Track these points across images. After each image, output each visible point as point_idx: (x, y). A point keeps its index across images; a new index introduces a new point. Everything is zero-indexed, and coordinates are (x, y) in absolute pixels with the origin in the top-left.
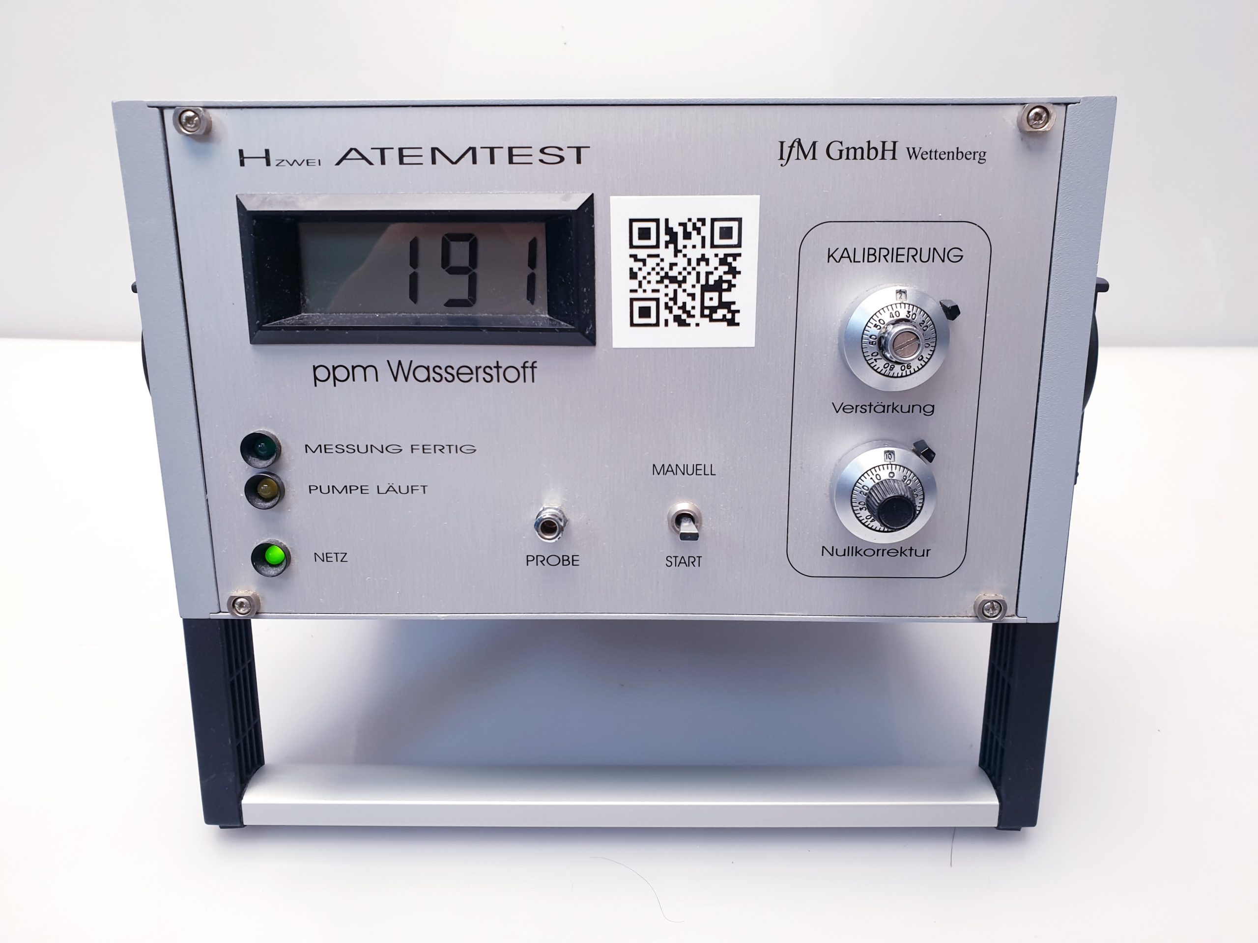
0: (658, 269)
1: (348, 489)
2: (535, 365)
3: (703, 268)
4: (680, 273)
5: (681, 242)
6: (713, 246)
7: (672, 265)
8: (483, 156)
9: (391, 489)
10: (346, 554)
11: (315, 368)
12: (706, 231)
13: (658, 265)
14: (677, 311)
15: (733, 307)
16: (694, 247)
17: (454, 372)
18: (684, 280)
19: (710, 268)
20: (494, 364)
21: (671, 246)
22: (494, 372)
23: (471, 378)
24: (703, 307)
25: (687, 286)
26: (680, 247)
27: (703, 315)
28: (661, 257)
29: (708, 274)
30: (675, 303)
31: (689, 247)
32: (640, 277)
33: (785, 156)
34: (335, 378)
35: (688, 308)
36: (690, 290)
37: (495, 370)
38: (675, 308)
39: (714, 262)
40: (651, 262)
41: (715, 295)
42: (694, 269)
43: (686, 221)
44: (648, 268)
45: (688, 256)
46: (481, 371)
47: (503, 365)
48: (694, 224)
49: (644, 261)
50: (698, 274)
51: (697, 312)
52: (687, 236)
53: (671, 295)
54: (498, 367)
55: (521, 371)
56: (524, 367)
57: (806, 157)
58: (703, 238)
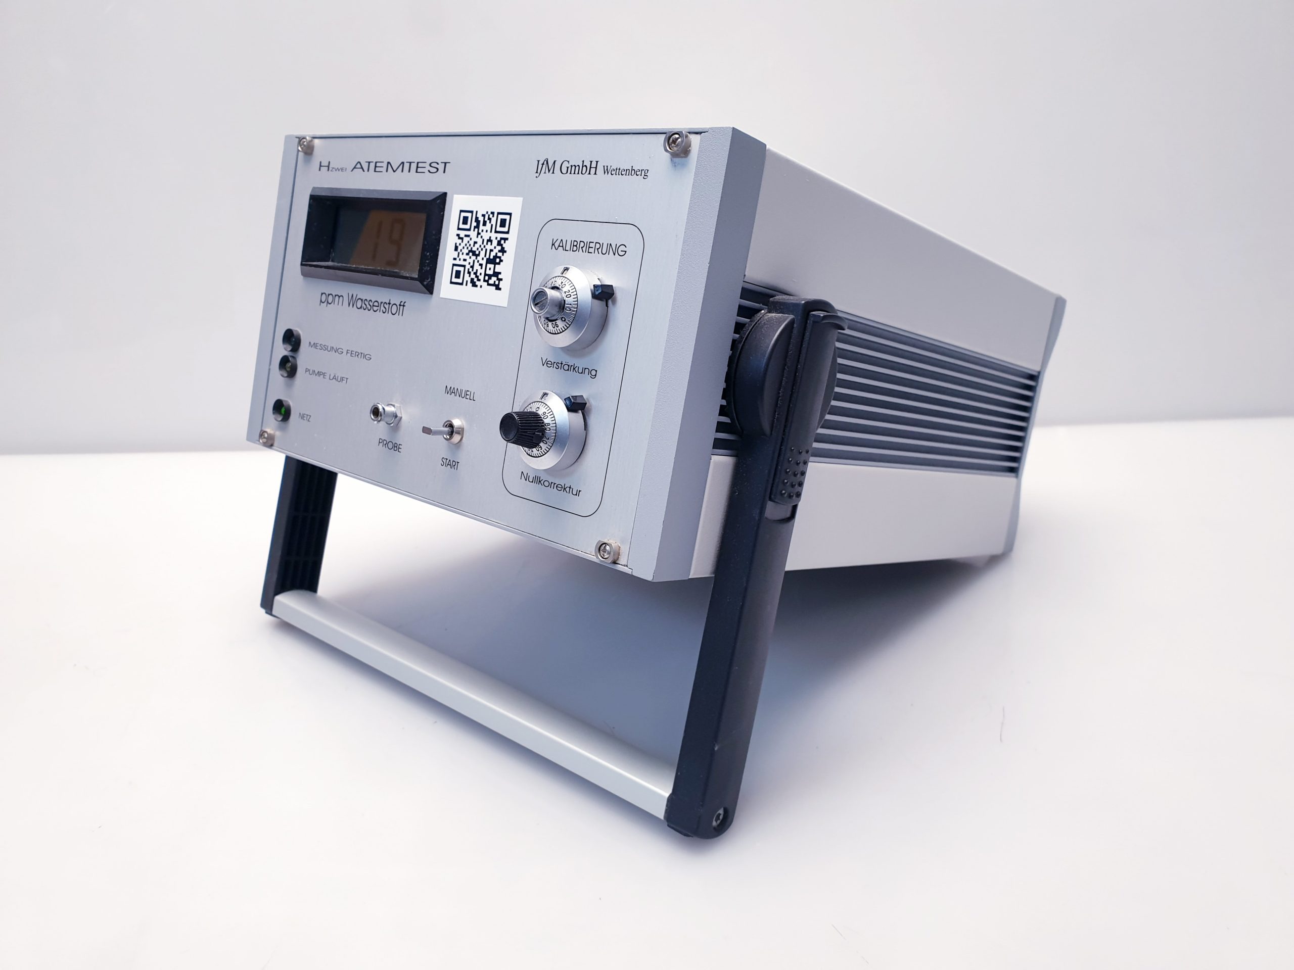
0: (468, 245)
1: (319, 374)
2: (405, 304)
3: (489, 247)
4: (478, 249)
5: (481, 227)
6: (496, 232)
7: (475, 243)
8: (407, 166)
9: (334, 378)
11: (322, 294)
12: (494, 220)
13: (468, 242)
14: (473, 276)
15: (500, 277)
16: (487, 231)
17: (371, 304)
18: (479, 255)
19: (492, 248)
20: (388, 302)
21: (476, 230)
22: (387, 306)
23: (378, 310)
24: (486, 275)
25: (479, 258)
26: (480, 231)
27: (485, 281)
28: (471, 237)
29: (491, 250)
30: (473, 270)
31: (485, 231)
32: (459, 250)
33: (539, 171)
34: (328, 302)
35: (478, 274)
36: (481, 262)
37: (388, 305)
38: (472, 273)
39: (495, 242)
40: (466, 239)
41: (492, 266)
42: (484, 247)
43: (485, 213)
44: (463, 245)
45: (483, 238)
46: (382, 304)
47: (392, 302)
48: (489, 215)
49: (462, 239)
50: (486, 250)
51: (481, 277)
52: (485, 224)
53: (472, 264)
54: (389, 304)
55: (398, 307)
56: (400, 305)
57: (549, 171)
58: (492, 225)
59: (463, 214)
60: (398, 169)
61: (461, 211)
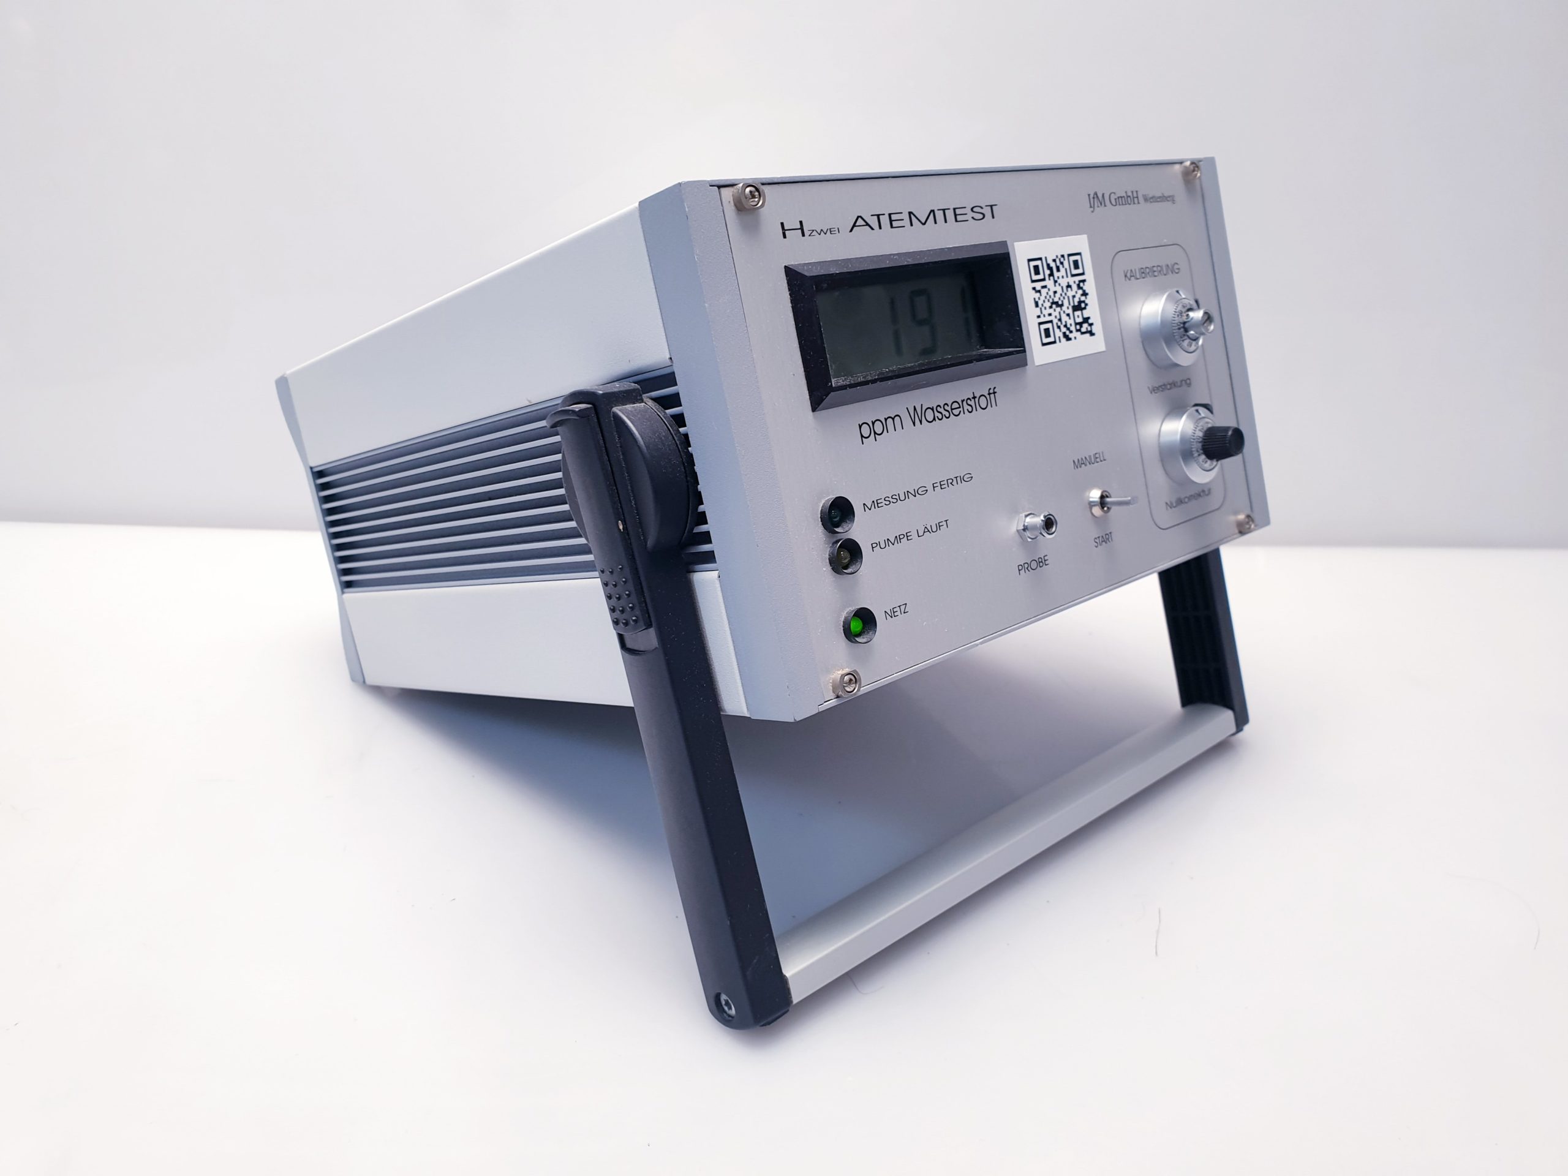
0: (1048, 297)
1: (898, 539)
2: (995, 390)
3: (1070, 293)
4: (1059, 299)
5: (1056, 274)
6: (1073, 276)
7: (1055, 292)
8: (939, 215)
9: (927, 530)
10: (906, 604)
11: (860, 427)
12: (1066, 263)
13: (1047, 293)
14: (1064, 330)
15: (1090, 321)
16: (1063, 277)
17: (948, 408)
19: (1073, 293)
20: (971, 396)
21: (1052, 278)
22: (972, 403)
23: (960, 411)
24: (1076, 324)
25: (1064, 308)
26: (1056, 279)
27: (1077, 331)
28: (1048, 287)
29: (1074, 297)
30: (1061, 323)
31: (1060, 277)
32: (1040, 305)
33: (1092, 206)
34: (875, 433)
35: (1068, 326)
36: (1067, 311)
37: (973, 400)
38: (1062, 327)
39: (1075, 287)
40: (1044, 291)
42: (1066, 294)
43: (1055, 258)
44: (1042, 298)
45: (1062, 285)
46: (965, 403)
47: (977, 395)
48: (1060, 259)
49: (1039, 291)
50: (1068, 297)
52: (1058, 270)
53: (1058, 317)
54: (974, 398)
55: (988, 396)
56: (989, 394)
57: (1101, 204)
58: (1066, 269)
59: (1033, 264)
60: (929, 220)
61: (1029, 260)
